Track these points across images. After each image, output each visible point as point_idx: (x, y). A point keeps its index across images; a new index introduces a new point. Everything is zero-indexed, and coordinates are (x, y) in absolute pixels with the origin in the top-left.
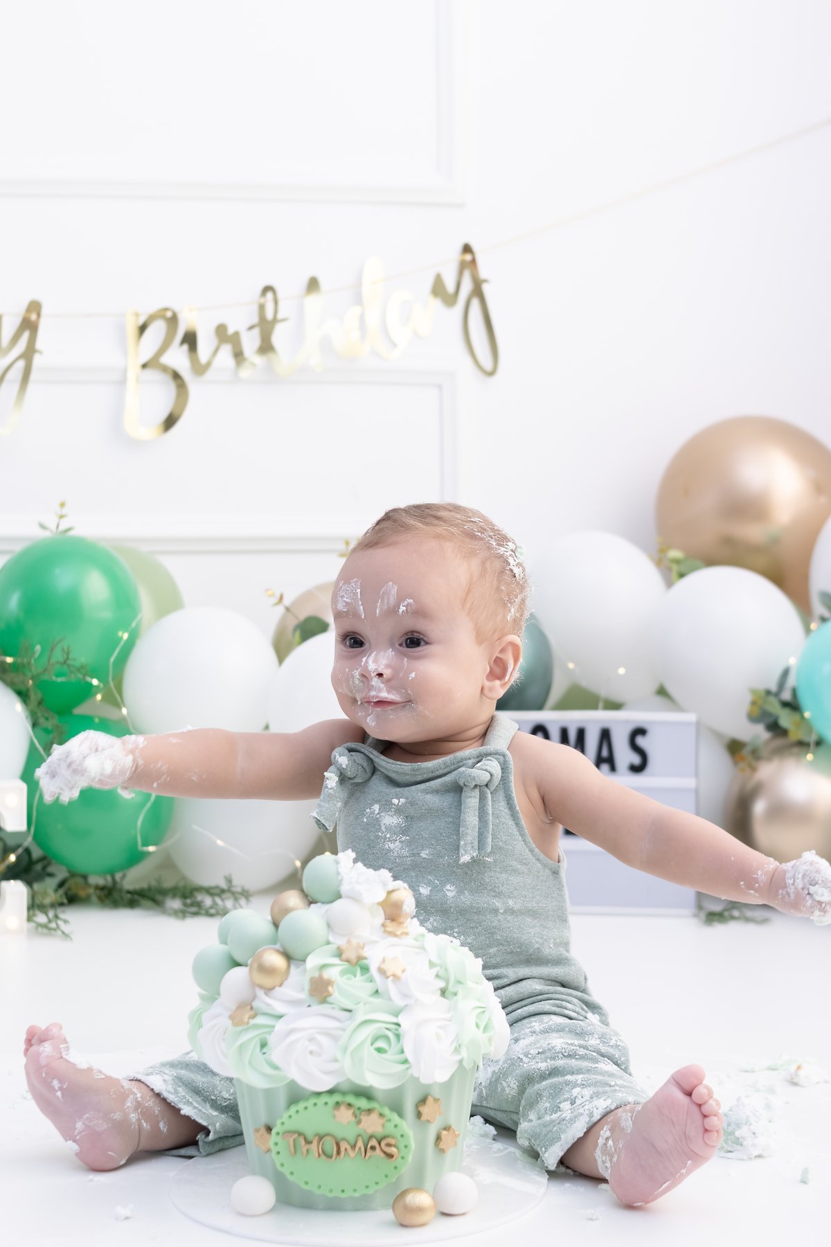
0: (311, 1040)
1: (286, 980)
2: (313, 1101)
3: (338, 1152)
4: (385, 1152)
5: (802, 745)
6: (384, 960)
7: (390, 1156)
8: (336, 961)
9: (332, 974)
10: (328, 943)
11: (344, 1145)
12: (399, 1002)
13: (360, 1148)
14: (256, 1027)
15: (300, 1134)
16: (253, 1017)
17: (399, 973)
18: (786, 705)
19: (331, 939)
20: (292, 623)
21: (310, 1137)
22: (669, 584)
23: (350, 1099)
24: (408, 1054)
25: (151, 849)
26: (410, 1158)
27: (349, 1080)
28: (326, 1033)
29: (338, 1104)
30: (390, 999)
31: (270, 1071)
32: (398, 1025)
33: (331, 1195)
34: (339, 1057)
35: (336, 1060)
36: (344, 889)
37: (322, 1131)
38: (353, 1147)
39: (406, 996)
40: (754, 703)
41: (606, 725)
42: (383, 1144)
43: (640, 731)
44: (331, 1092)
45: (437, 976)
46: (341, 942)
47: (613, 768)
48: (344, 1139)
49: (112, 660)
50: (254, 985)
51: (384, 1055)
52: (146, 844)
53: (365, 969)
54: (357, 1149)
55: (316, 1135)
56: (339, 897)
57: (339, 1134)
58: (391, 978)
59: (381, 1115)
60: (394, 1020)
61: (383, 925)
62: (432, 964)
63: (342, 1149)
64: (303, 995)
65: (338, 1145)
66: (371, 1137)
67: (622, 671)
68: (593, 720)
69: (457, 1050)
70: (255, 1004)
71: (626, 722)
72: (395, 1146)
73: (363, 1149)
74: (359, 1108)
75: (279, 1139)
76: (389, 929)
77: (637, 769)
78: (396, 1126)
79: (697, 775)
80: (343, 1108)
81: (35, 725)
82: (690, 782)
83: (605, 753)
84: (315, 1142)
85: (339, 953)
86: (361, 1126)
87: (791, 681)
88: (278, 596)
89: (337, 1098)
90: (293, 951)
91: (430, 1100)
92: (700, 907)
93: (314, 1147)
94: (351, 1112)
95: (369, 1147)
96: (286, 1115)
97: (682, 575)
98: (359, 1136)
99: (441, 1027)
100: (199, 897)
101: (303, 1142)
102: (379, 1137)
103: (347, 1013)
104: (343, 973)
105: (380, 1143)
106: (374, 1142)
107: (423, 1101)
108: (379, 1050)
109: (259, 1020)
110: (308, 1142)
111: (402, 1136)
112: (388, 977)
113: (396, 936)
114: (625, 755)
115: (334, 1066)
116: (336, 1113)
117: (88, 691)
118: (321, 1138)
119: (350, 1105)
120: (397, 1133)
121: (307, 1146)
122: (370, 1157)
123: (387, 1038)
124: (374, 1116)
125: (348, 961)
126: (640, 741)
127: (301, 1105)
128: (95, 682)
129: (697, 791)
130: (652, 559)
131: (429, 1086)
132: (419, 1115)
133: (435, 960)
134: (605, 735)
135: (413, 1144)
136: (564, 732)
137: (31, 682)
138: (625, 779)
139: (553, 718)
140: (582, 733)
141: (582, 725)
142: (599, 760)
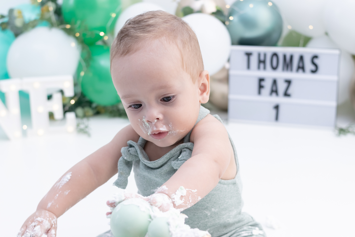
41: (302, 54)
43: (316, 57)
47: (304, 71)
49: (109, 24)
67: (311, 27)
68: (296, 51)
71: (310, 52)
77: (313, 72)
79: (338, 74)
81: (83, 48)
82: (335, 78)
83: (301, 65)
92: (336, 127)
114: (309, 66)
129: (338, 82)
134: (301, 58)
136: (285, 57)
137: (78, 35)
138: (307, 76)
139: (280, 50)
140: (292, 57)
141: (292, 53)
142: (299, 67)
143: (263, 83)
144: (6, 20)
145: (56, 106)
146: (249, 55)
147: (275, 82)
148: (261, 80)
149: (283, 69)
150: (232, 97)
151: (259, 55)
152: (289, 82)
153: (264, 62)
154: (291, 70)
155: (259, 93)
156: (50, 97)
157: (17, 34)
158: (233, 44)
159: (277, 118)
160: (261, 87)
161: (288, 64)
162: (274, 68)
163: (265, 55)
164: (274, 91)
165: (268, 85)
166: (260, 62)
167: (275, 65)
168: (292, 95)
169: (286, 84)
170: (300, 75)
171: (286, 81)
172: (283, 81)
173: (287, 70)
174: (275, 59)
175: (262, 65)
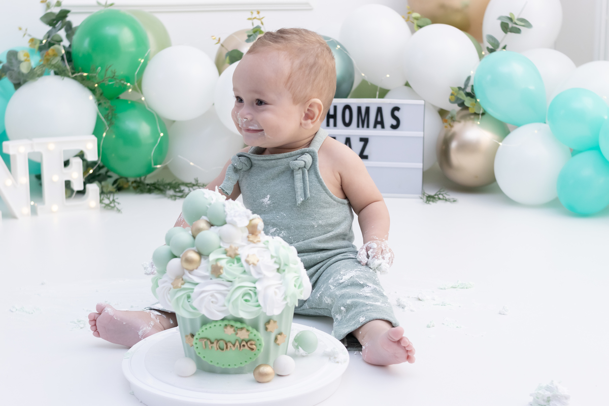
0: (212, 296)
1: (199, 265)
2: (213, 324)
3: (227, 348)
4: (249, 348)
5: (476, 114)
6: (248, 256)
7: (252, 349)
8: (224, 256)
9: (222, 263)
10: (220, 247)
11: (229, 345)
12: (256, 276)
13: (237, 346)
14: (185, 289)
15: (208, 339)
16: (183, 284)
17: (256, 262)
18: (468, 94)
19: (222, 245)
20: (225, 52)
21: (213, 340)
22: (413, 32)
23: (232, 323)
24: (261, 302)
25: (159, 166)
26: (262, 350)
27: (231, 315)
28: (220, 292)
29: (226, 326)
30: (251, 275)
31: (192, 310)
32: (255, 288)
33: (223, 367)
34: (226, 304)
35: (224, 306)
36: (228, 219)
37: (219, 338)
38: (234, 345)
39: (259, 273)
40: (452, 94)
41: (380, 106)
42: (249, 343)
43: (397, 109)
44: (223, 320)
45: (275, 262)
46: (227, 247)
47: (383, 127)
48: (229, 342)
49: (136, 73)
50: (183, 268)
51: (248, 303)
52: (156, 164)
53: (239, 260)
54: (236, 346)
55: (216, 339)
56: (225, 223)
57: (227, 339)
58: (252, 265)
59: (248, 330)
60: (253, 285)
61: (248, 237)
62: (272, 257)
63: (229, 346)
64: (208, 274)
65: (226, 344)
66: (243, 340)
67: (388, 76)
68: (373, 103)
69: (285, 299)
70: (184, 277)
71: (390, 104)
72: (255, 345)
73: (239, 346)
74: (237, 327)
75: (197, 341)
76: (251, 239)
77: (394, 127)
78: (255, 335)
79: (424, 131)
80: (229, 328)
81: (99, 104)
82: (421, 134)
83: (379, 119)
84: (215, 343)
85: (226, 252)
86: (238, 336)
87: (471, 83)
88: (218, 39)
89: (226, 322)
90: (202, 252)
91: (272, 322)
92: (423, 194)
93: (215, 345)
94: (232, 329)
95: (242, 345)
96: (200, 331)
97: (420, 27)
98: (237, 340)
99: (277, 288)
100: (183, 188)
101: (209, 343)
102: (247, 340)
103: (230, 283)
104: (228, 262)
105: (247, 343)
106: (244, 343)
107: (268, 322)
108: (246, 301)
109: (186, 286)
110: (212, 343)
111: (258, 340)
112: (250, 265)
113: (254, 243)
114: (388, 121)
115: (224, 308)
116: (225, 330)
117: (125, 88)
118: (218, 341)
119: (232, 326)
120: (256, 338)
121: (212, 345)
122: (242, 350)
123: (249, 294)
124: (244, 331)
125: (230, 256)
126: (396, 113)
127: (208, 326)
128: (128, 84)
129: (424, 138)
130: (404, 18)
131: (271, 316)
132: (266, 329)
133: (274, 254)
134: (379, 110)
135: (263, 344)
136: (359, 109)
137: (96, 85)
138: (388, 132)
139: (354, 102)
140: (368, 109)
141: (368, 106)
142: (376, 123)
145: (76, 175)
149: (358, 126)
152: (365, 141)
153: (334, 117)
154: (368, 126)
156: (66, 163)
157: (17, 85)
161: (363, 118)
162: (347, 125)
163: (335, 108)
166: (329, 116)
167: (347, 120)
168: (369, 157)
169: (362, 143)
170: (379, 131)
171: (362, 140)
172: (358, 140)
173: (363, 126)
174: (347, 112)
175: (332, 121)
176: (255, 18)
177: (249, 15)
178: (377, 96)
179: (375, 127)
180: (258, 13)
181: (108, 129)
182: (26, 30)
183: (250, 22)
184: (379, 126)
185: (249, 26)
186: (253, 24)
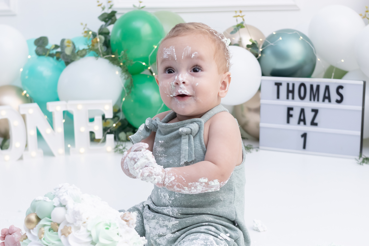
41: (327, 84)
43: (341, 87)
47: (330, 101)
49: (150, 56)
67: (343, 61)
68: (323, 82)
71: (336, 83)
77: (339, 102)
79: (363, 106)
82: (361, 108)
83: (327, 95)
92: (361, 156)
114: (334, 96)
126: (340, 91)
128: (144, 64)
129: (363, 111)
130: (361, 15)
134: (327, 88)
136: (312, 86)
137: (121, 64)
138: (334, 105)
139: (307, 81)
140: (318, 87)
141: (318, 84)
142: (325, 98)
143: (291, 112)
144: (59, 50)
145: (97, 128)
146: (278, 85)
147: (302, 111)
148: (290, 109)
149: (311, 100)
150: (262, 125)
151: (288, 84)
152: (316, 111)
153: (293, 92)
154: (318, 100)
155: (288, 122)
156: (91, 120)
157: (67, 63)
158: (263, 75)
159: (304, 147)
160: (289, 116)
161: (315, 93)
162: (302, 98)
163: (293, 85)
164: (302, 120)
165: (296, 114)
166: (289, 91)
167: (302, 95)
168: (319, 124)
169: (313, 114)
170: (326, 104)
171: (313, 110)
172: (310, 110)
173: (314, 100)
174: (302, 88)
175: (290, 95)
176: (239, 16)
177: (234, 14)
178: (333, 77)
179: (324, 101)
180: (241, 12)
181: (126, 95)
182: (86, 25)
183: (235, 18)
184: (327, 100)
185: (234, 23)
186: (237, 20)
